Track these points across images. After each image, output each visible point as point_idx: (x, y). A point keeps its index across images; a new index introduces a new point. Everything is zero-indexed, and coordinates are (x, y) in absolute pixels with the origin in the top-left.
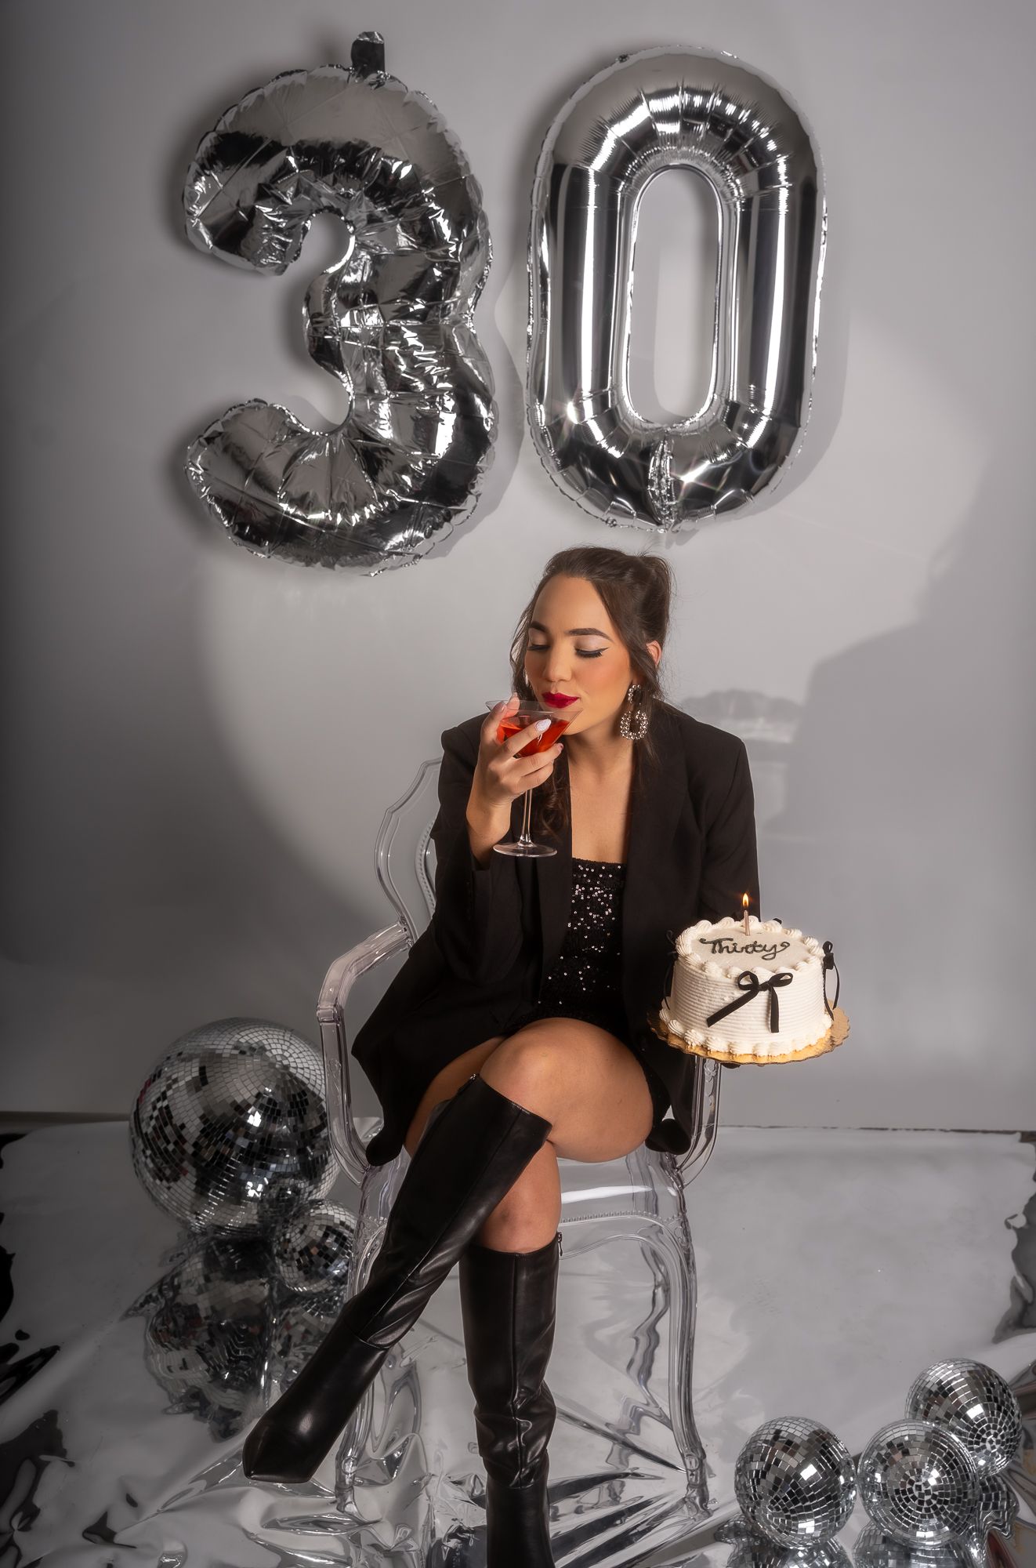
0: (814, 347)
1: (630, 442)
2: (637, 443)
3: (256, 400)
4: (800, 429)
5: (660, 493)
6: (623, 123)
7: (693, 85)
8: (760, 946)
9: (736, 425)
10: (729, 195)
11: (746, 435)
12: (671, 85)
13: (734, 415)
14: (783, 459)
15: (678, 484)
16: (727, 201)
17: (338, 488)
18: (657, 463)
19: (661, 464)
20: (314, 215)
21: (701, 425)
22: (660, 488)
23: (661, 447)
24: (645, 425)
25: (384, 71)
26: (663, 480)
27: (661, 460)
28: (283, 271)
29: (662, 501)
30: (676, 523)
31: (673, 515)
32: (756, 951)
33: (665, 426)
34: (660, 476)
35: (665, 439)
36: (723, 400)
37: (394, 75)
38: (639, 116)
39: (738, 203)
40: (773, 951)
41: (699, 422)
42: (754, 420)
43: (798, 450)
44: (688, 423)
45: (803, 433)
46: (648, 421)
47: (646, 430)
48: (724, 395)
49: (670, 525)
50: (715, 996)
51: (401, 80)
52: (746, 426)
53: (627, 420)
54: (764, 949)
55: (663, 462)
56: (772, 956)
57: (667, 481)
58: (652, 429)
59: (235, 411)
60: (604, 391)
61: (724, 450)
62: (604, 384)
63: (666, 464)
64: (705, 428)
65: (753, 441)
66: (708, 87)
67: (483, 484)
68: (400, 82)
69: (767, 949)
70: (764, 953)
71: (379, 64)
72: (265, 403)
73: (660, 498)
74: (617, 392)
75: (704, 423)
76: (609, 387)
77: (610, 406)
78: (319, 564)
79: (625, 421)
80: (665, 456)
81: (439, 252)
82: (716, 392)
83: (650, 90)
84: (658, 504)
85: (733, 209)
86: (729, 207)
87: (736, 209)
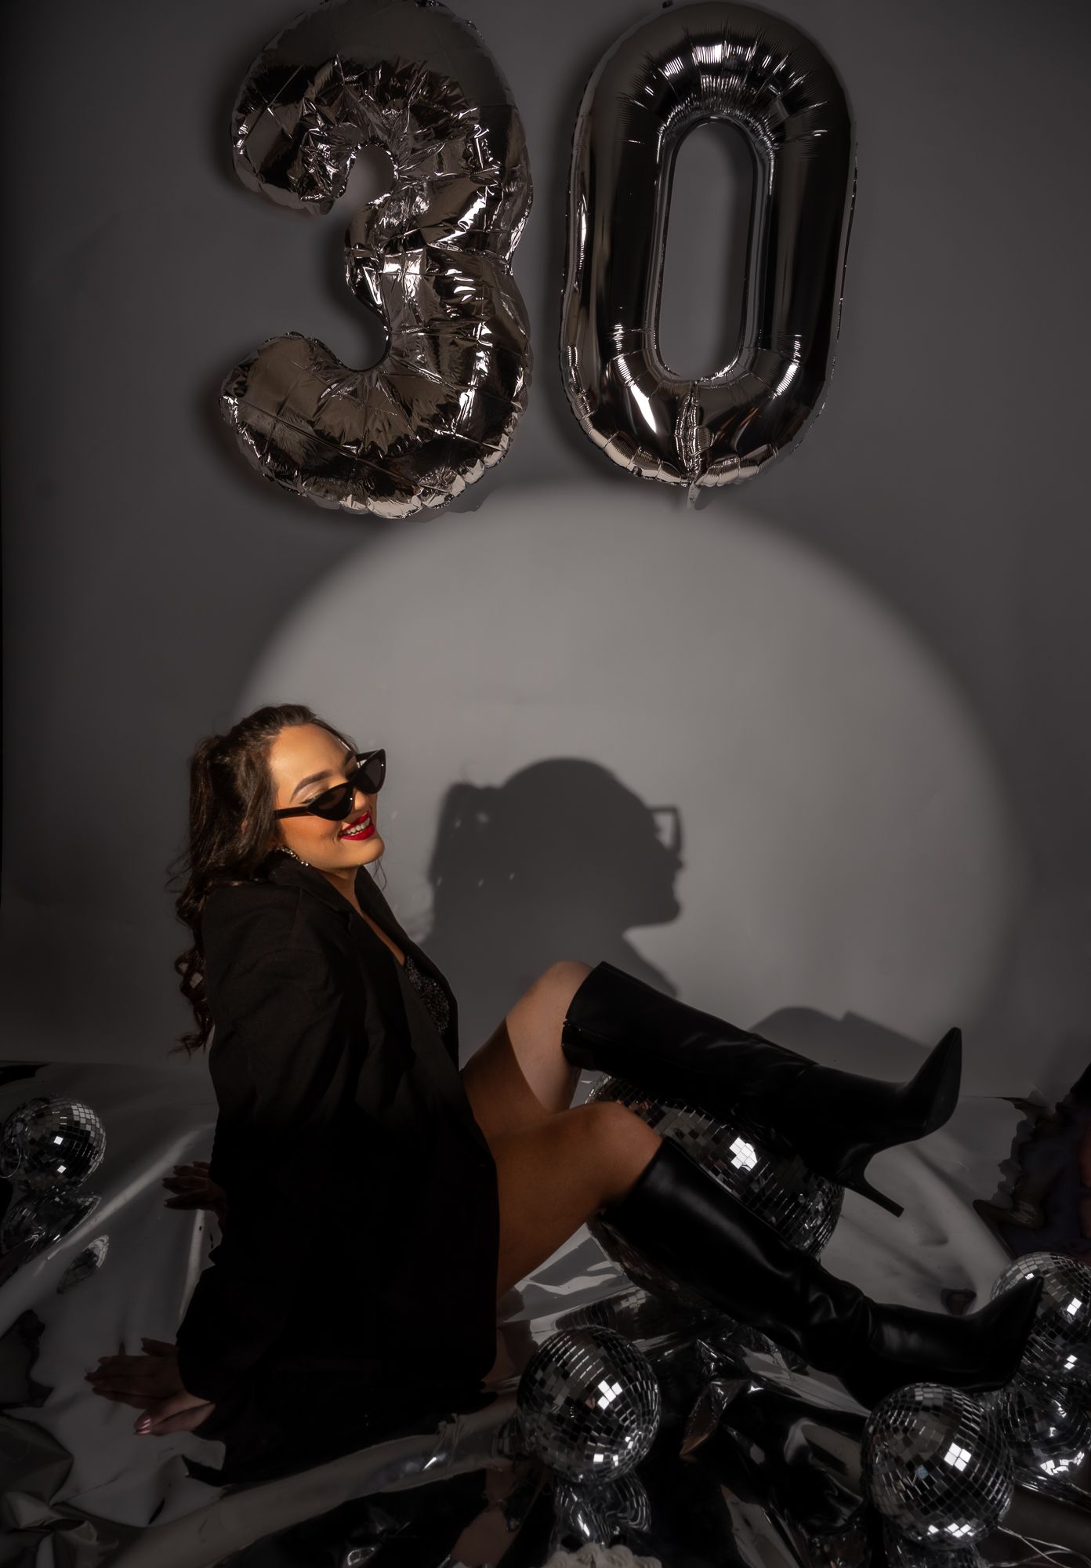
2: (665, 390)
3: (294, 332)
5: (686, 445)
7: (731, 31)
10: (761, 149)
11: (775, 384)
12: (715, 31)
16: (763, 157)
17: (373, 416)
18: (684, 415)
19: (687, 416)
20: (360, 148)
21: (730, 379)
22: (685, 440)
23: (688, 400)
24: (674, 377)
27: (687, 411)
28: (330, 208)
29: (687, 453)
30: (700, 476)
31: (697, 468)
33: (691, 380)
34: (687, 428)
35: (692, 392)
36: (752, 351)
39: (773, 158)
43: (823, 404)
44: (714, 377)
46: (674, 373)
47: (673, 381)
49: (694, 478)
53: (656, 368)
55: (689, 413)
57: (693, 434)
58: (680, 382)
59: (274, 341)
60: (637, 330)
62: (637, 324)
63: (693, 416)
67: (516, 425)
72: (302, 336)
73: (685, 450)
74: (649, 337)
76: (642, 328)
77: (641, 348)
79: (653, 368)
80: (691, 408)
82: (745, 343)
84: (683, 456)
85: (767, 163)
86: (762, 161)
87: (770, 160)
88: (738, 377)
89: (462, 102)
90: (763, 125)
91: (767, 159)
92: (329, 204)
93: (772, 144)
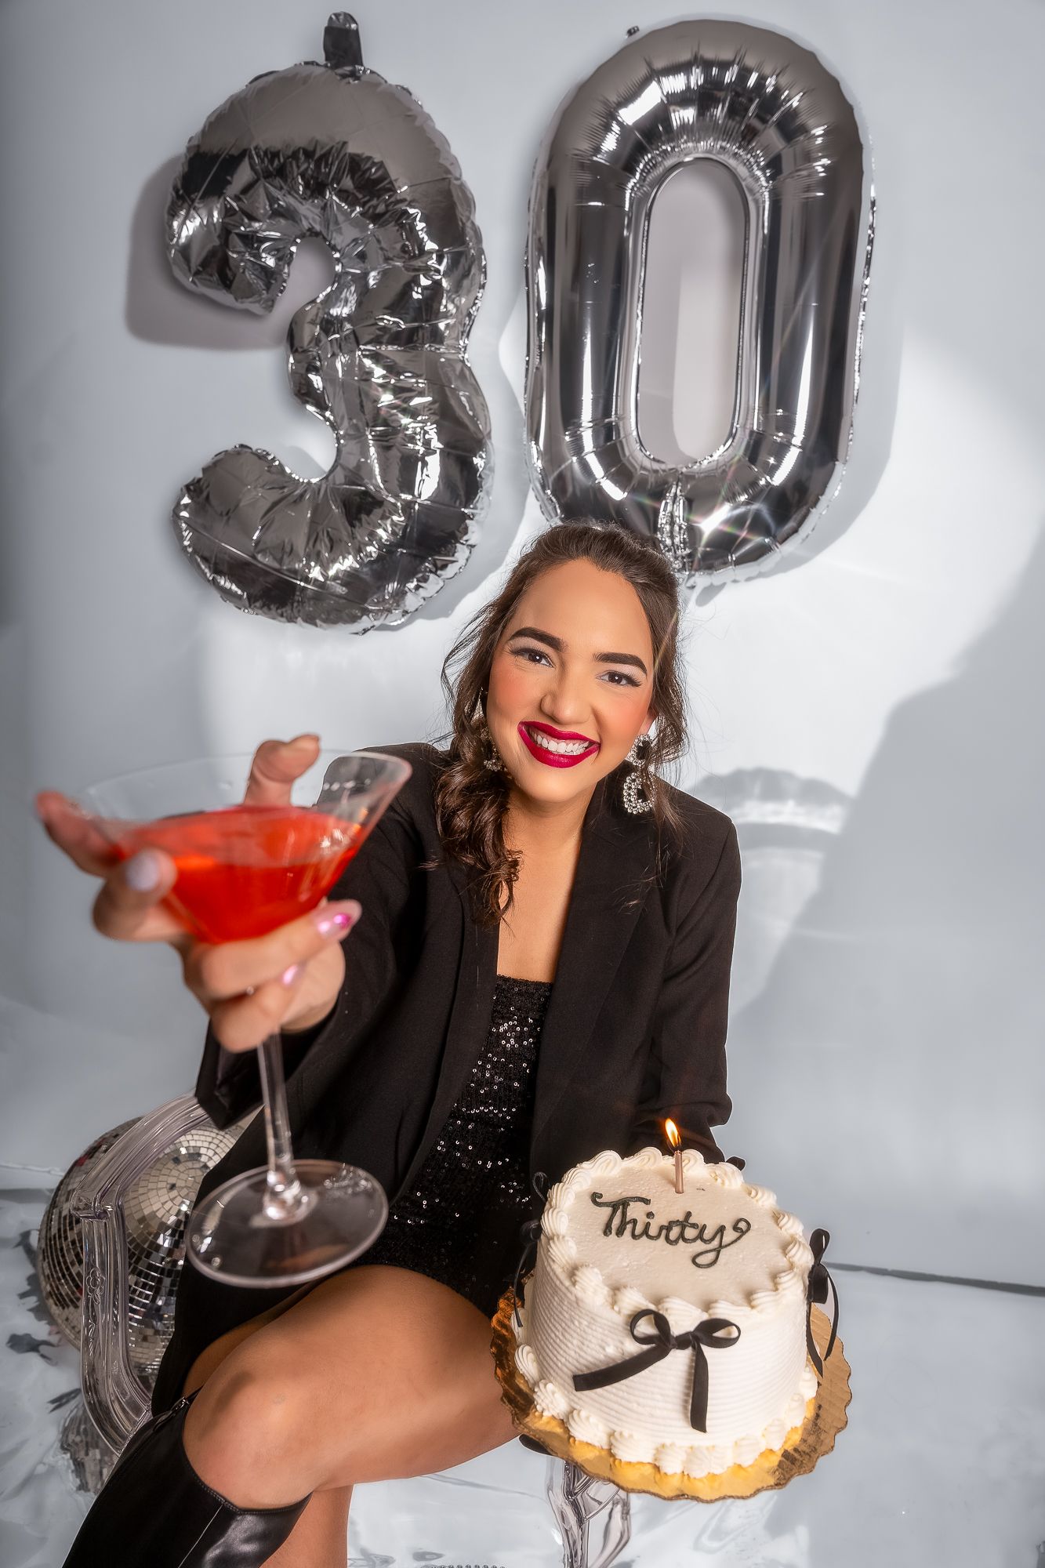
0: (856, 368)
1: (634, 482)
2: (643, 482)
3: (242, 446)
4: (837, 463)
5: (673, 543)
6: (631, 106)
7: (709, 54)
8: (694, 1226)
9: (761, 457)
10: (756, 187)
11: (772, 470)
12: (686, 56)
13: (757, 449)
14: (817, 500)
15: (693, 532)
16: (754, 194)
18: (669, 508)
19: (672, 510)
20: (298, 241)
21: (720, 465)
22: (672, 537)
23: (673, 490)
24: (656, 466)
25: (362, 65)
26: (677, 528)
27: (674, 503)
28: (272, 306)
29: (675, 552)
30: (690, 576)
31: (687, 566)
32: (685, 1240)
33: (679, 466)
34: (672, 523)
35: (679, 480)
36: (747, 432)
37: (374, 69)
38: (651, 98)
39: (767, 194)
40: (716, 1243)
41: (718, 460)
42: (781, 450)
43: (835, 490)
44: (706, 462)
45: (840, 469)
46: (659, 461)
47: (656, 471)
48: (748, 426)
49: (684, 580)
50: (590, 1338)
51: (379, 73)
52: (772, 461)
53: (633, 458)
54: (700, 1236)
55: (675, 506)
56: (711, 1256)
57: (680, 528)
58: (664, 471)
59: (218, 457)
60: (607, 420)
61: (745, 491)
62: (607, 412)
63: (679, 511)
64: (724, 467)
65: (779, 478)
66: (726, 55)
67: (475, 533)
68: (378, 75)
69: (707, 1235)
70: (699, 1246)
71: (357, 59)
72: (250, 448)
73: (674, 547)
74: (624, 424)
75: (723, 463)
76: (613, 416)
77: (614, 438)
78: (299, 619)
79: (630, 458)
80: (678, 499)
81: (418, 263)
82: (740, 422)
83: (659, 64)
84: (669, 555)
85: (761, 205)
86: (756, 201)
87: (764, 202)
88: (728, 462)
89: (387, 184)
90: (756, 157)
91: (761, 201)
92: (270, 303)
93: (767, 182)
